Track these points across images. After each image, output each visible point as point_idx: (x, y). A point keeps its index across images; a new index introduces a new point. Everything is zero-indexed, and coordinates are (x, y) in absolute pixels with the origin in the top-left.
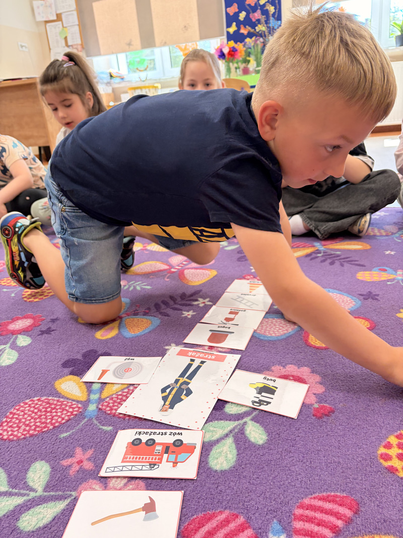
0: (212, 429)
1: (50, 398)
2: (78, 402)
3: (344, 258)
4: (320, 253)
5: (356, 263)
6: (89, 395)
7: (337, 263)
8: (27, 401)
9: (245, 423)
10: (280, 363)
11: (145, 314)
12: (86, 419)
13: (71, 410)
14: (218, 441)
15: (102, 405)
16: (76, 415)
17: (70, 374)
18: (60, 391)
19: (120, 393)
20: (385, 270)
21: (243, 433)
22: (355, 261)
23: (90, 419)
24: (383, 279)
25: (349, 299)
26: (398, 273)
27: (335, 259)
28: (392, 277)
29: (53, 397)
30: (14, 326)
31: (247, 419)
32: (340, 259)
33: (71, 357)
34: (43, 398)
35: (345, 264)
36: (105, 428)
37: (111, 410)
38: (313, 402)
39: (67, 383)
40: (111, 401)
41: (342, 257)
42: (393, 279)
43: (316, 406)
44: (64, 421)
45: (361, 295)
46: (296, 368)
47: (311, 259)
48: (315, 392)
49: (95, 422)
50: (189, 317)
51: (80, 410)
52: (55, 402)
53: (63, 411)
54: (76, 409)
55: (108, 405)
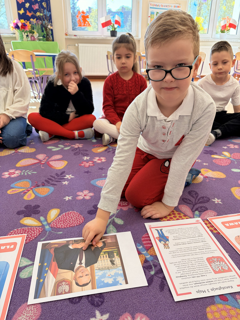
1: (23, 228)
6: (42, 223)
9: (114, 219)
11: (43, 186)
12: (48, 232)
13: (38, 230)
18: (25, 224)
21: (115, 222)
23: (50, 232)
29: (24, 227)
31: (114, 217)
33: (19, 210)
34: (19, 229)
36: (59, 233)
37: (57, 226)
39: (27, 220)
40: (54, 223)
47: (108, 152)
49: (53, 232)
50: (67, 184)
51: (42, 229)
52: (27, 229)
53: (34, 231)
54: (40, 229)
55: (54, 225)
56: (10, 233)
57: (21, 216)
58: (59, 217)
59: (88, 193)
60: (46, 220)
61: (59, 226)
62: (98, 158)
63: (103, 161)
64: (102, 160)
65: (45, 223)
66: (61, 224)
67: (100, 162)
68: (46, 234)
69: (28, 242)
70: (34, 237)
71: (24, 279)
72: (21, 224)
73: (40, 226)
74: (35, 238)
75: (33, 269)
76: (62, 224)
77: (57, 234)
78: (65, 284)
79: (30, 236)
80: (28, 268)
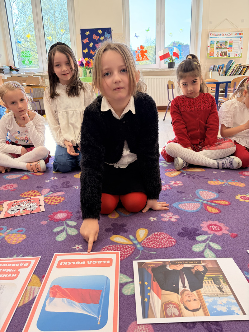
0: (198, 247)
1: (115, 245)
2: (129, 245)
3: (198, 176)
4: (185, 174)
5: (204, 177)
6: (132, 242)
7: (196, 178)
8: (104, 248)
9: (208, 244)
10: (205, 221)
12: (141, 251)
14: (204, 250)
15: (142, 245)
16: (134, 250)
17: (114, 234)
18: (116, 242)
19: (146, 239)
20: (218, 180)
21: (211, 247)
22: (203, 177)
23: (142, 251)
24: (220, 184)
25: (212, 193)
26: (224, 181)
27: (193, 176)
28: (223, 183)
30: (57, 217)
31: (208, 242)
32: (196, 176)
33: (106, 227)
34: (111, 246)
35: (200, 178)
36: (153, 253)
37: (148, 246)
38: (228, 233)
39: (116, 238)
41: (196, 175)
42: (224, 184)
43: (230, 234)
44: (131, 253)
45: (216, 191)
46: (212, 221)
47: (183, 176)
48: (226, 229)
49: (146, 251)
51: (134, 248)
52: (119, 246)
53: (126, 249)
54: (132, 248)
55: (145, 244)
56: (103, 249)
57: (110, 233)
58: (149, 237)
59: (173, 215)
60: (136, 239)
61: (150, 245)
62: (173, 182)
63: (180, 184)
64: (178, 184)
65: (135, 242)
66: (152, 244)
67: (176, 185)
68: (139, 253)
69: (123, 259)
70: (127, 254)
71: (128, 296)
72: (111, 241)
73: (131, 245)
74: (129, 256)
75: (134, 286)
76: (154, 244)
77: (150, 254)
78: (173, 307)
79: (124, 254)
80: (129, 284)
